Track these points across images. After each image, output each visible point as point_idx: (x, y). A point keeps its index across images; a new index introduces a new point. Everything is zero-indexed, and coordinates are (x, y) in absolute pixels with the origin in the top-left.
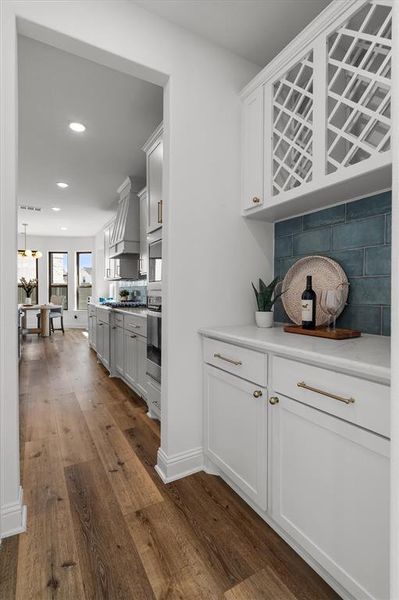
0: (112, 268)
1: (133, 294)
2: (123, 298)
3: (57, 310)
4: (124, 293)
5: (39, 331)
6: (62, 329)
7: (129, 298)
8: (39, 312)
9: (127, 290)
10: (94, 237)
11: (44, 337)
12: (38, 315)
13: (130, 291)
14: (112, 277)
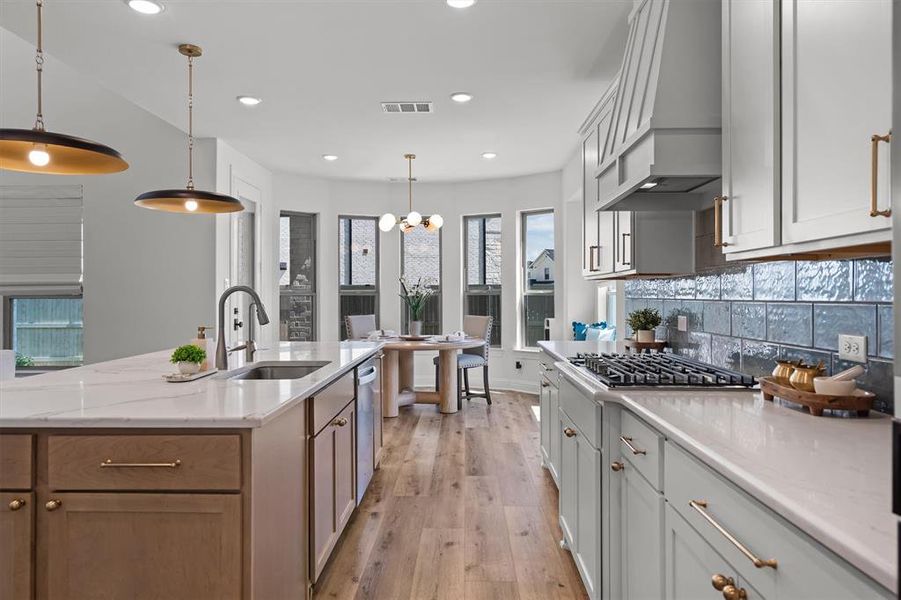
0: (607, 242)
1: (673, 321)
2: (642, 337)
3: (477, 351)
4: (645, 321)
5: (438, 397)
6: (487, 396)
7: (660, 334)
8: (436, 354)
9: (653, 307)
10: (560, 172)
11: (446, 415)
12: (436, 361)
13: (664, 313)
14: (606, 268)
